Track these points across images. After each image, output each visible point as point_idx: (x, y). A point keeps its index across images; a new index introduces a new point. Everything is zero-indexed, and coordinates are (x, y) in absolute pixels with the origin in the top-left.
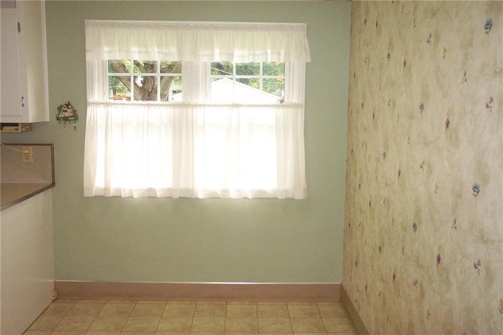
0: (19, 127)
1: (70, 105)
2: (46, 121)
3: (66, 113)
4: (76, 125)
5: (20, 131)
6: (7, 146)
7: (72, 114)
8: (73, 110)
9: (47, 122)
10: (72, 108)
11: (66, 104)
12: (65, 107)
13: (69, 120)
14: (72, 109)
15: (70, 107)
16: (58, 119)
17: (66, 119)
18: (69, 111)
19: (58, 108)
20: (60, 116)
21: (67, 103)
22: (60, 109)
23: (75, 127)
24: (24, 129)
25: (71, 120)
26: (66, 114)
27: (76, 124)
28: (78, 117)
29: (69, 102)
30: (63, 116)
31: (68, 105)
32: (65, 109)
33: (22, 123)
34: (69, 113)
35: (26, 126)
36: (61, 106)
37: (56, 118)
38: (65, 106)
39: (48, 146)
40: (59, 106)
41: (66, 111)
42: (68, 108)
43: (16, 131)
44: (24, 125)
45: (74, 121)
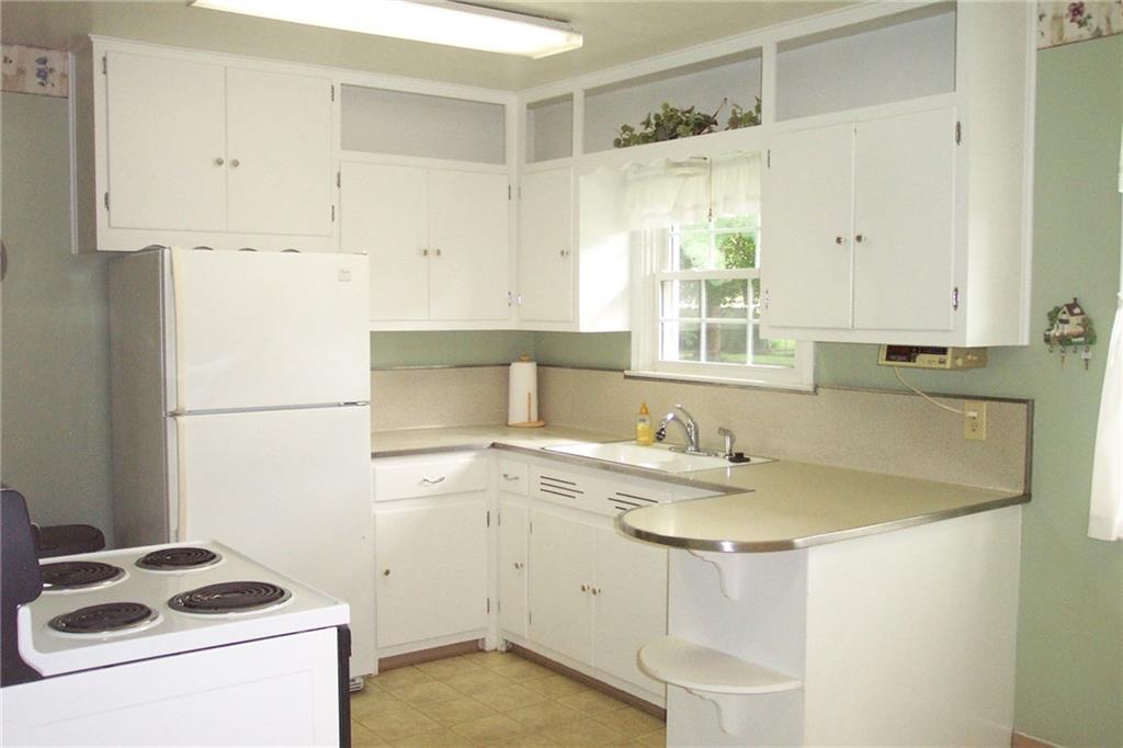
0: (949, 357)
1: (1078, 306)
2: (1020, 344)
3: (1066, 326)
4: (1089, 355)
5: (948, 366)
6: (931, 399)
7: (1081, 329)
8: (1084, 320)
9: (1022, 347)
10: (1082, 313)
11: (1068, 306)
12: (1064, 313)
13: (1071, 344)
14: (1080, 318)
15: (1077, 311)
16: (1047, 340)
17: (1065, 341)
18: (1074, 320)
19: (1049, 314)
20: (1052, 332)
21: (1072, 302)
22: (1053, 316)
23: (1086, 360)
24: (960, 362)
25: (1078, 343)
26: (1067, 329)
27: (1090, 353)
28: (1095, 337)
29: (1075, 299)
30: (1058, 334)
31: (1071, 307)
32: (1064, 317)
33: (954, 348)
34: (1072, 327)
35: (968, 354)
36: (1057, 310)
37: (1043, 339)
38: (1065, 309)
39: (1022, 405)
40: (1051, 309)
41: (1066, 322)
42: (1072, 314)
43: (942, 366)
44: (962, 352)
45: (1085, 347)
